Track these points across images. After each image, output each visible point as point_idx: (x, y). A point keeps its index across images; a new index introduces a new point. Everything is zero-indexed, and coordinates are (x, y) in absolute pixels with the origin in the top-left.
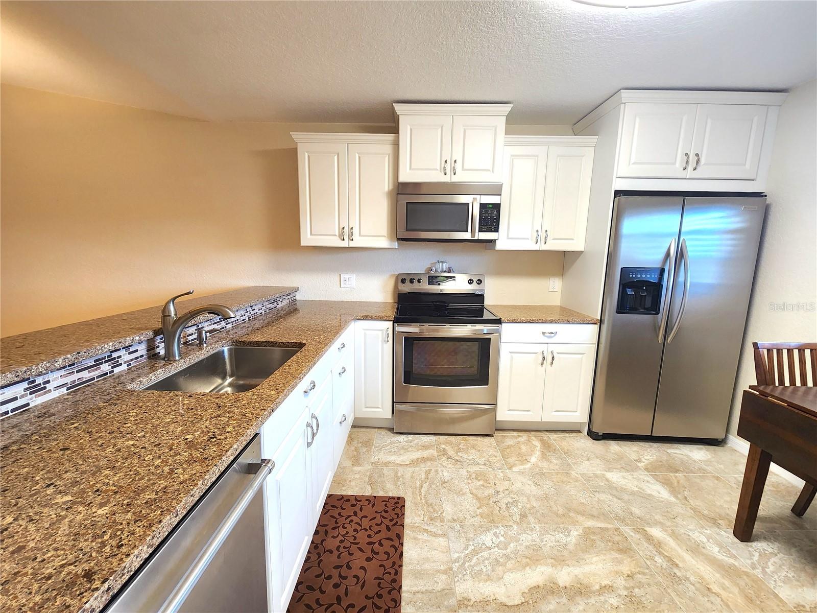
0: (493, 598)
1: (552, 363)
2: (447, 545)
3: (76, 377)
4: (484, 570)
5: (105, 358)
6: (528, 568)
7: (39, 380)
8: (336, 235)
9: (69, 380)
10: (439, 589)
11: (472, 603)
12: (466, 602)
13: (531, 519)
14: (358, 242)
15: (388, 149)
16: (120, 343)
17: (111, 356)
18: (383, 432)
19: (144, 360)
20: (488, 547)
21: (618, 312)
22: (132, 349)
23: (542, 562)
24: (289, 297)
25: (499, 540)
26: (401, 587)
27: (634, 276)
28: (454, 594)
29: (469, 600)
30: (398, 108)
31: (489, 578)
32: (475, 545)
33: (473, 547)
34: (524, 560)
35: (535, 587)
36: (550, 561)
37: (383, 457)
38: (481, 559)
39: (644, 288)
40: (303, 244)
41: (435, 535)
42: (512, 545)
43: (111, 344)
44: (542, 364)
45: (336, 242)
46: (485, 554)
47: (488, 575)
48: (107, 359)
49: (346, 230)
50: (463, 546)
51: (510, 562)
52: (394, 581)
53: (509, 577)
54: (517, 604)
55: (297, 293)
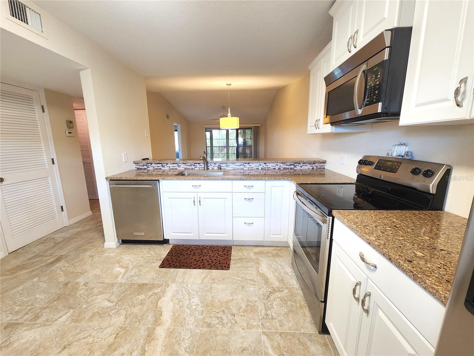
0: (165, 295)
2: (196, 283)
4: (179, 295)
5: (193, 165)
6: (172, 314)
7: (179, 165)
9: (185, 167)
10: (176, 279)
11: (166, 288)
12: (167, 286)
13: (206, 329)
20: (190, 299)
23: (173, 323)
25: (193, 306)
26: (181, 268)
28: (172, 283)
29: (167, 287)
31: (174, 296)
32: (193, 294)
33: (192, 293)
34: (177, 314)
35: (162, 314)
36: (172, 328)
37: (264, 262)
38: (184, 295)
41: (203, 280)
42: (189, 311)
43: (192, 161)
46: (187, 297)
47: (175, 296)
50: (194, 289)
51: (179, 307)
52: (184, 266)
53: (171, 304)
54: (158, 303)
55: (326, 164)
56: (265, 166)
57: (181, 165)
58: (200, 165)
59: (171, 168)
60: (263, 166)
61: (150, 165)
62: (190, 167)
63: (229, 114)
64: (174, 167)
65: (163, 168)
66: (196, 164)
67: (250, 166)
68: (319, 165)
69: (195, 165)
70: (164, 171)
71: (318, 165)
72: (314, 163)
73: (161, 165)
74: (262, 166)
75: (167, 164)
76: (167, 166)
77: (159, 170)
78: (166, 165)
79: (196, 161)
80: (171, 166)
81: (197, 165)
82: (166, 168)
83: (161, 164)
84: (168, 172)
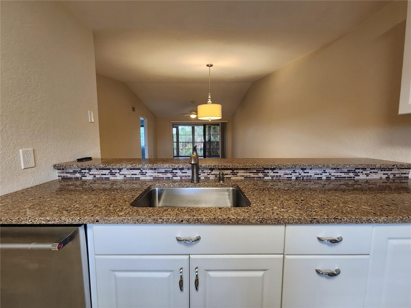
5: (170, 171)
7: (144, 171)
9: (155, 175)
16: (172, 166)
17: (172, 171)
24: (389, 173)
43: (167, 165)
48: (170, 172)
56: (303, 174)
57: (147, 171)
58: (183, 171)
59: (127, 176)
60: (301, 174)
61: (87, 171)
62: (164, 176)
63: (210, 101)
65: (112, 178)
66: (176, 169)
67: (276, 174)
68: (399, 172)
69: (174, 171)
70: (114, 182)
71: (396, 172)
72: (390, 169)
73: (109, 171)
74: (297, 174)
75: (120, 170)
76: (121, 173)
77: (105, 181)
78: (118, 171)
79: (176, 165)
80: (129, 173)
82: (119, 177)
83: (109, 169)
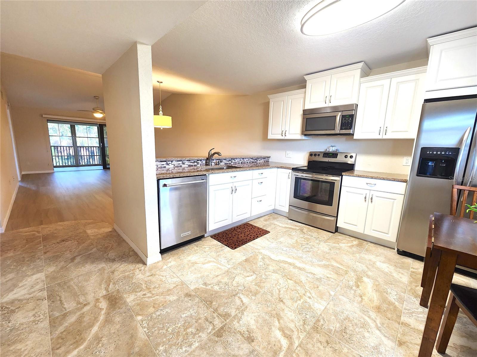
1: (371, 202)
3: (190, 164)
6: (290, 258)
7: (184, 162)
8: (280, 134)
10: (257, 248)
14: (288, 137)
15: (303, 95)
18: (285, 218)
19: (204, 165)
21: (417, 175)
22: (202, 161)
23: (297, 260)
24: (265, 159)
26: (247, 243)
27: (431, 153)
30: (306, 77)
35: (286, 261)
36: (301, 261)
37: (276, 223)
39: (443, 161)
40: (269, 138)
41: (269, 241)
42: (292, 253)
44: (365, 201)
45: (280, 137)
47: (274, 253)
49: (284, 133)
51: (285, 255)
53: (281, 256)
54: (275, 260)
55: (270, 158)
57: (186, 162)
59: (176, 165)
63: (161, 112)
64: (179, 165)
65: (167, 167)
70: (168, 170)
73: (166, 163)
75: (172, 161)
76: (172, 163)
78: (170, 162)
80: (176, 163)
81: (199, 161)
82: (171, 166)
83: (166, 161)
84: (172, 170)
